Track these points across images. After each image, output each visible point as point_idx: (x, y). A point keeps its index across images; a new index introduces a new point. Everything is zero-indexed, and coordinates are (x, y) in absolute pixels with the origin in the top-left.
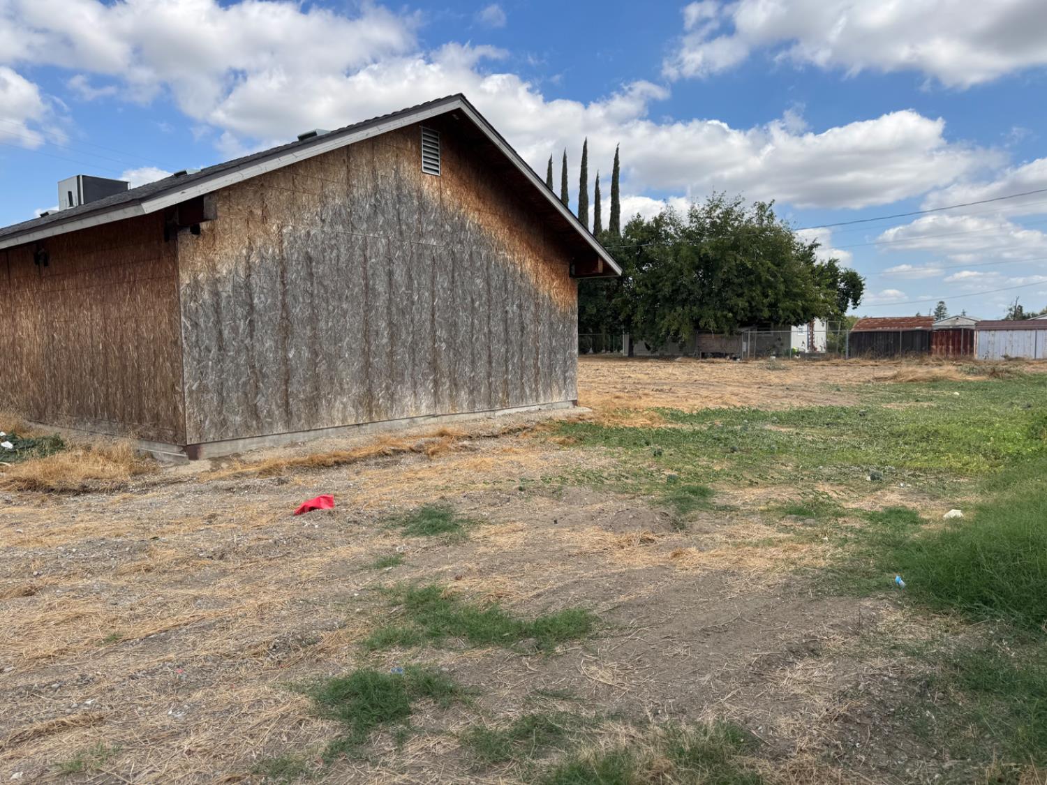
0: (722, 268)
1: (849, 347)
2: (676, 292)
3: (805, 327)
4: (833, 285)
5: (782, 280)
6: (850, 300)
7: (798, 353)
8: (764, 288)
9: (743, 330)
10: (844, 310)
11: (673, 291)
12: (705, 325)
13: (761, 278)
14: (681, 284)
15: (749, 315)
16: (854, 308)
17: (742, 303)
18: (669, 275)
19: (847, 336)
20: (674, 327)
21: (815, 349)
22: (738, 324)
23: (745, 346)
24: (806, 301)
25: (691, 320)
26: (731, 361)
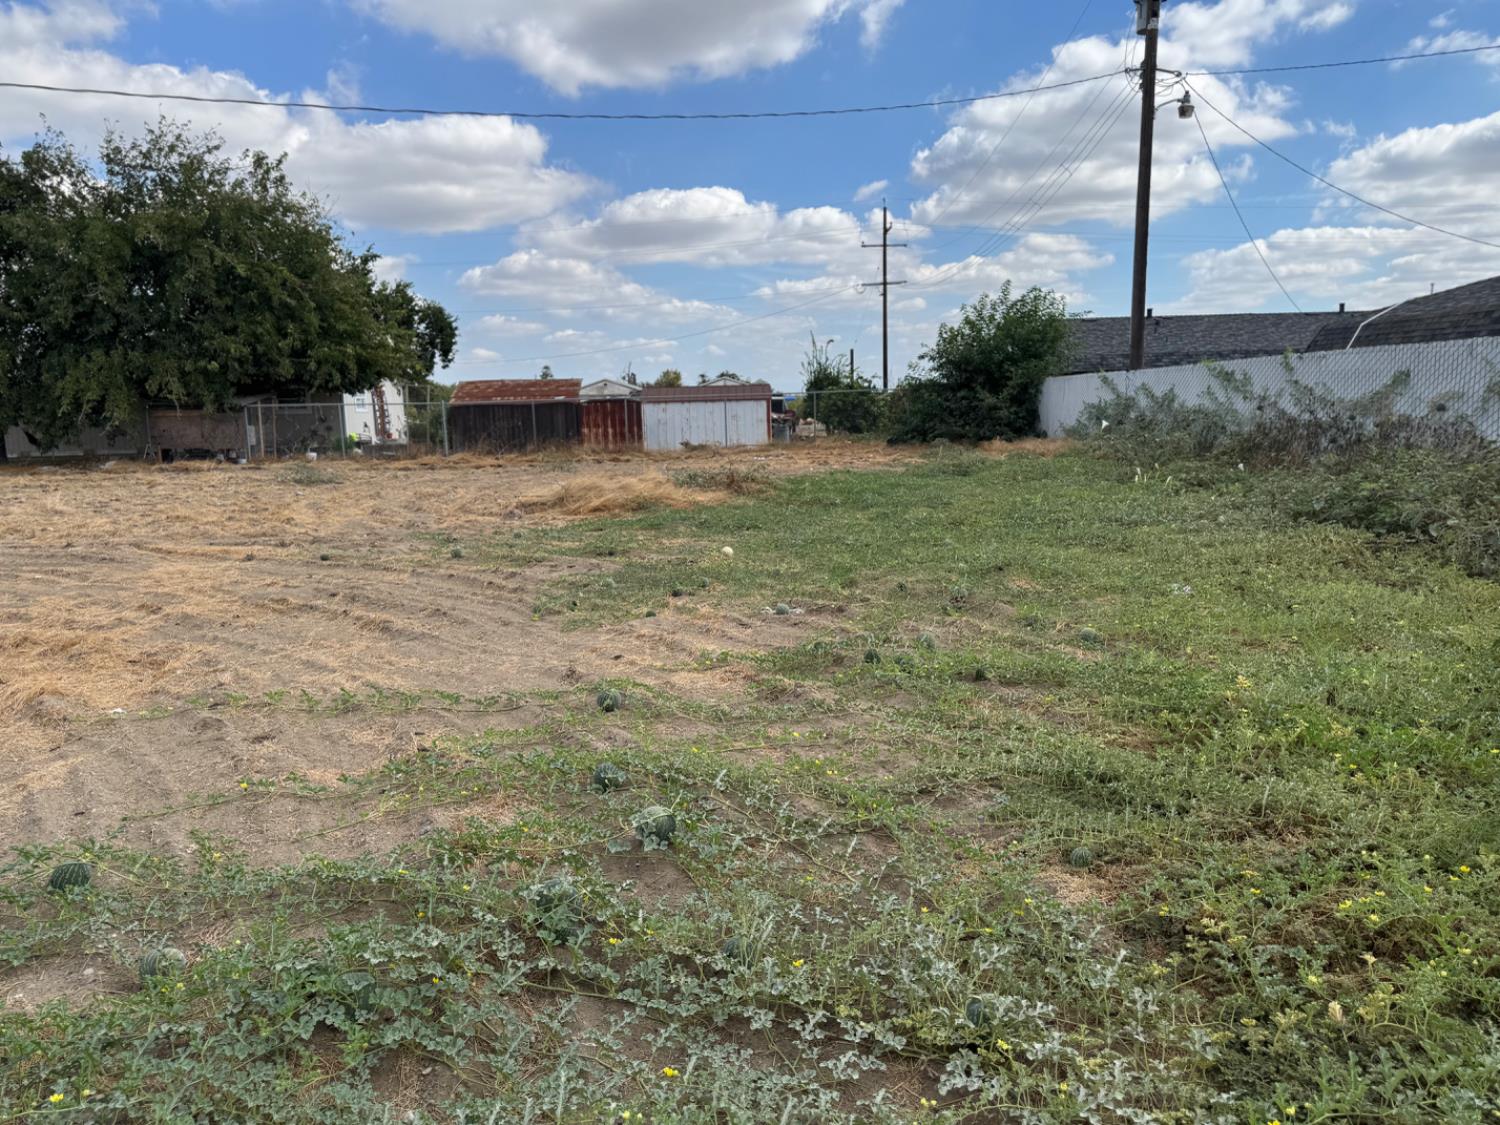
0: (183, 271)
1: (450, 433)
2: (86, 317)
3: (367, 396)
4: (407, 322)
5: (313, 305)
6: (437, 353)
7: (359, 444)
8: (279, 318)
9: (244, 402)
10: (429, 368)
11: (78, 316)
12: (160, 390)
13: (270, 299)
14: (96, 301)
15: (252, 370)
16: (444, 367)
17: (235, 347)
18: (61, 281)
19: (444, 413)
20: (92, 395)
21: (389, 436)
22: (233, 390)
23: (252, 435)
24: (363, 346)
25: (128, 380)
26: (225, 465)
